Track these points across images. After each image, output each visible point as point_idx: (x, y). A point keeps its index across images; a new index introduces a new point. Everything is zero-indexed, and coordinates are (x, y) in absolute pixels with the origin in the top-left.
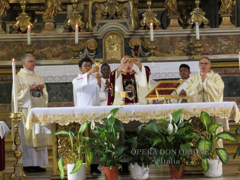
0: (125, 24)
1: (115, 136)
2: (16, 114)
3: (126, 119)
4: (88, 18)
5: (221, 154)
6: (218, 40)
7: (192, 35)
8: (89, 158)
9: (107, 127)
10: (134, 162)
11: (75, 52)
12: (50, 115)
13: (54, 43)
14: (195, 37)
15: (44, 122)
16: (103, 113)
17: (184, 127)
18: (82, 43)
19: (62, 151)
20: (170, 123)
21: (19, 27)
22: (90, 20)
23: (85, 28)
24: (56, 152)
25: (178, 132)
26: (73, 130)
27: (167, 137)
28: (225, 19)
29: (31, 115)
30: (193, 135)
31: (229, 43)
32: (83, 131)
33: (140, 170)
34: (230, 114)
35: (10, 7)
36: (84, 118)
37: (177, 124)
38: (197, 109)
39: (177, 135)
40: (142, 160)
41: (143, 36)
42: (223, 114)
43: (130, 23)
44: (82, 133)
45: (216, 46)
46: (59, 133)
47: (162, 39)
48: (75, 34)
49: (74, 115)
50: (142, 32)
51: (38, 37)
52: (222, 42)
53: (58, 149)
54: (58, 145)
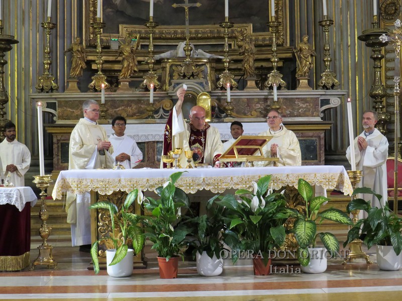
0: (201, 84)
1: (174, 213)
2: (42, 177)
3: (192, 188)
4: (165, 80)
5: (329, 242)
6: (296, 102)
7: (269, 97)
8: (137, 244)
9: (164, 200)
10: (201, 250)
11: (150, 111)
12: (86, 180)
13: (129, 103)
14: (273, 99)
15: (77, 189)
16: (161, 178)
17: (275, 200)
18: (157, 103)
19: (103, 230)
20: (254, 195)
21: (95, 86)
22: (167, 81)
23: (161, 88)
24: (96, 231)
25: (266, 209)
26: (119, 202)
27: (250, 216)
28: (302, 82)
29: (61, 178)
30: (287, 213)
31: (307, 106)
32: (130, 204)
33: (209, 263)
34: (336, 183)
35: (86, 67)
36: (133, 185)
37: (264, 197)
38: (291, 176)
39: (265, 213)
40: (213, 249)
41: (220, 97)
42: (327, 183)
43: (207, 83)
44: (128, 207)
45: (293, 109)
46: (96, 206)
47: (239, 101)
48: (149, 94)
49: (120, 180)
50: (219, 92)
51: (112, 96)
52: (299, 104)
53: (98, 226)
54: (98, 221)
